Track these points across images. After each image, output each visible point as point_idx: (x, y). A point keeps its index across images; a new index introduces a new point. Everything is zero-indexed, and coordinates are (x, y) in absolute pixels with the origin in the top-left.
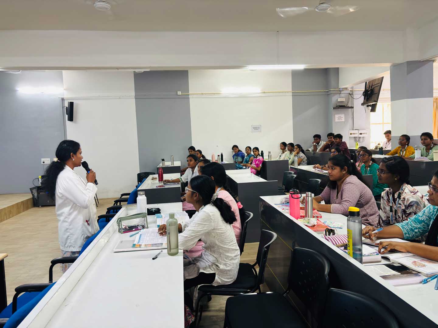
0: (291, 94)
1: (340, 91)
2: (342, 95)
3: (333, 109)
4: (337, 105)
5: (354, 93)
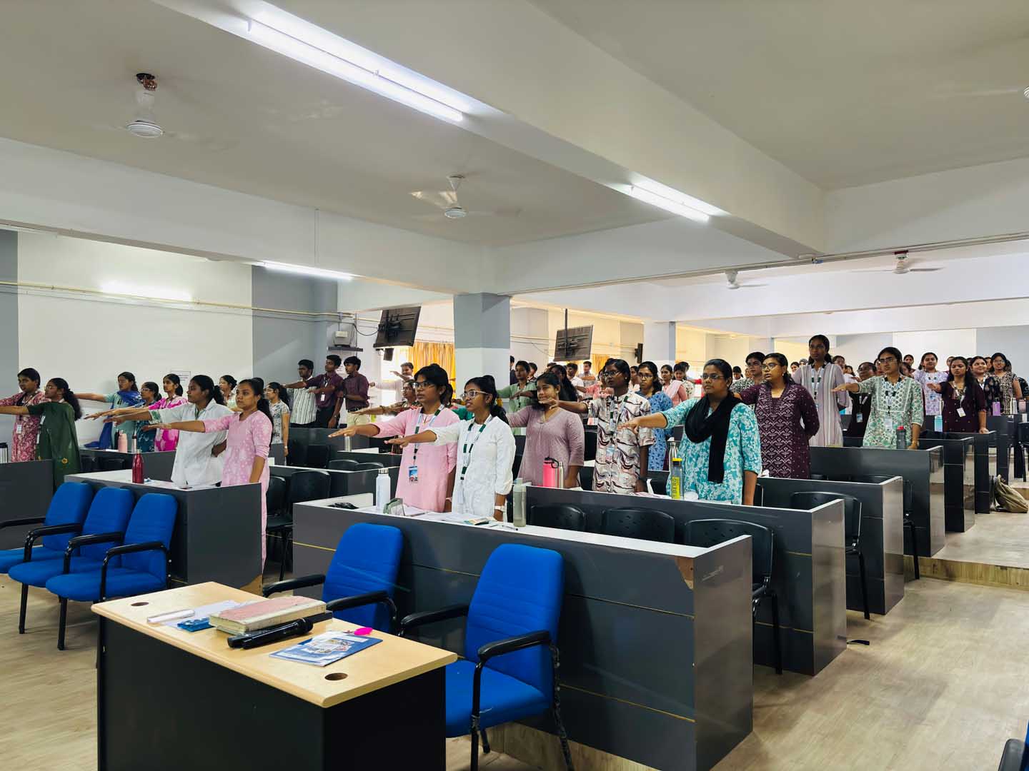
0: (251, 312)
2: (343, 325)
3: (327, 348)
4: (336, 344)
5: (358, 324)
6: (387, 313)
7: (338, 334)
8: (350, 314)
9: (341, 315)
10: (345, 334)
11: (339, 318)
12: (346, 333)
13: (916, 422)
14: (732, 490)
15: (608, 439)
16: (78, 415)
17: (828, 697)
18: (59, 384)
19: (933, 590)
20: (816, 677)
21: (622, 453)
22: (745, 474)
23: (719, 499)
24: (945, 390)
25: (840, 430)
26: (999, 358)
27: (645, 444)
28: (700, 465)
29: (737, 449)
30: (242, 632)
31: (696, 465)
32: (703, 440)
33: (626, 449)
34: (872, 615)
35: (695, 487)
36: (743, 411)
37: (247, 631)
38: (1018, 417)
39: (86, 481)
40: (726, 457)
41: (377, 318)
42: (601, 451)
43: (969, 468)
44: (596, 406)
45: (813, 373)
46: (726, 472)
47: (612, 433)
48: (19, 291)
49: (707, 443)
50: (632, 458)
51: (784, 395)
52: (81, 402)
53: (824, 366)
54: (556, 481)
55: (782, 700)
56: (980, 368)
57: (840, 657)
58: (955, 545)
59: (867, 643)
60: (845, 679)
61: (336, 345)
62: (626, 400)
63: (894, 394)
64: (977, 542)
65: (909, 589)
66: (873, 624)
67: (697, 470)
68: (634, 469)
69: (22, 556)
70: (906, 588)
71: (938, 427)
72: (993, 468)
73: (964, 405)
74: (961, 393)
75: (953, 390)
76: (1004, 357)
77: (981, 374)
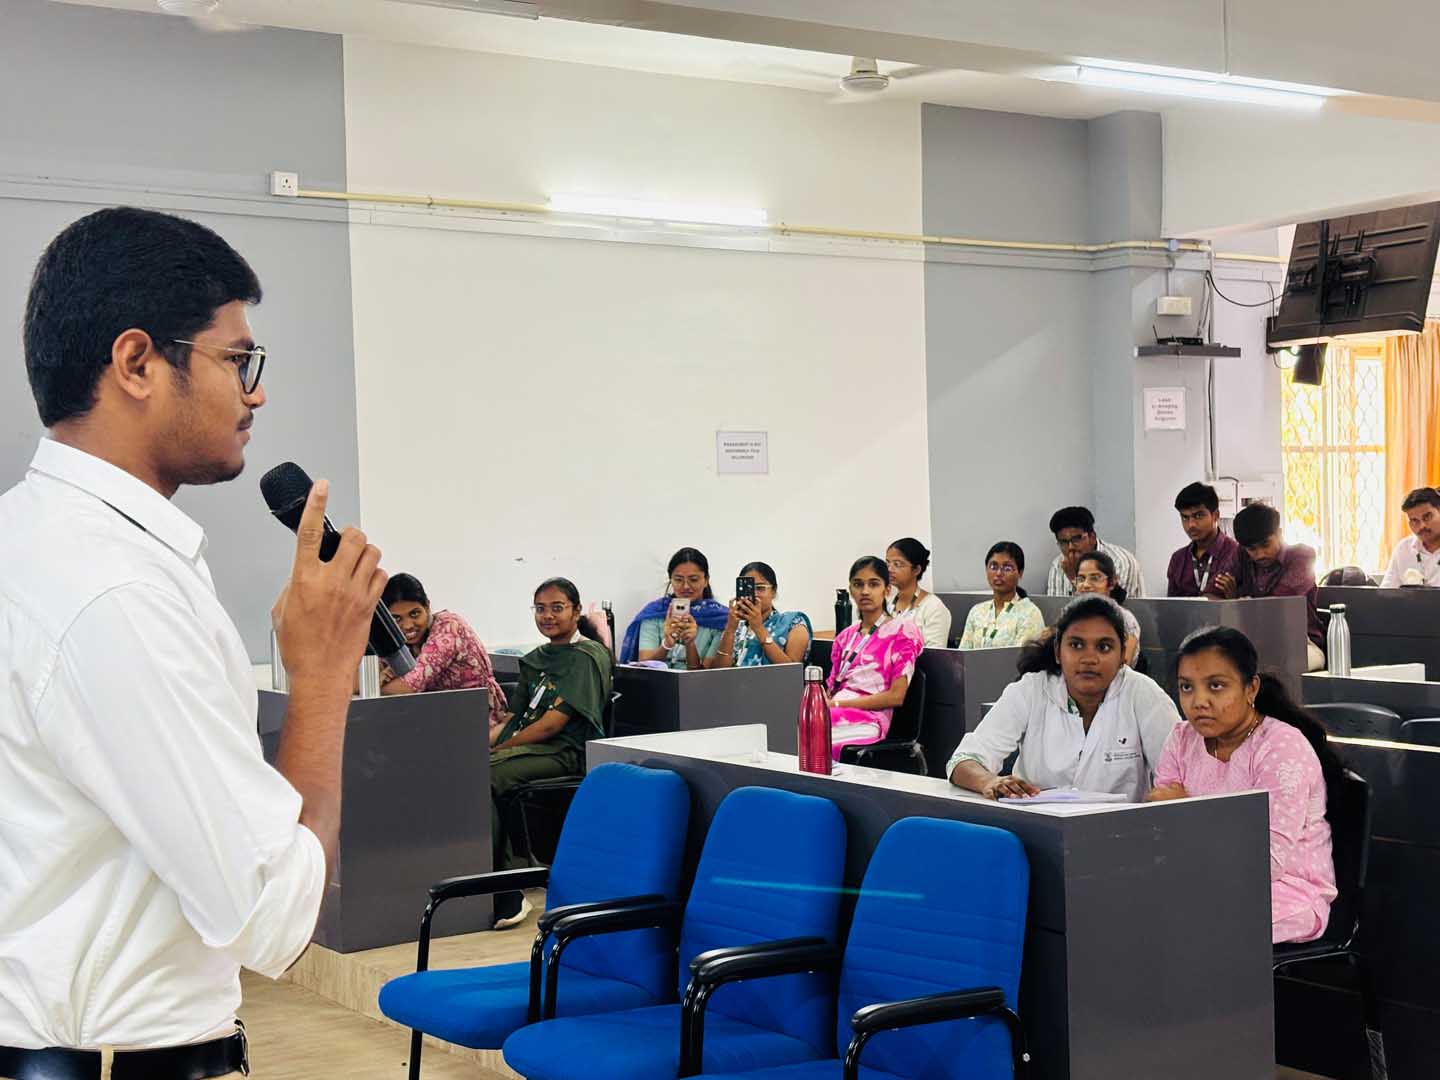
0: (921, 254)
1: (1169, 254)
2: (1178, 280)
3: (1136, 353)
4: (1160, 336)
7: (1167, 305)
8: (1195, 242)
9: (1174, 246)
10: (1182, 305)
11: (1167, 257)
12: (1188, 301)
61: (1161, 341)
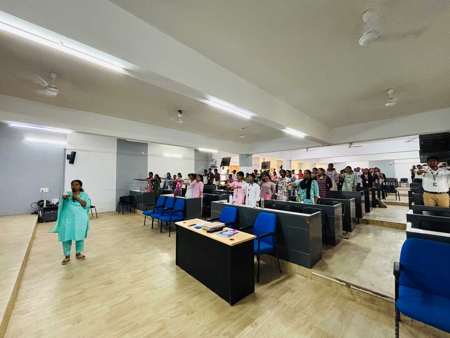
0: (194, 159)
1: (213, 160)
2: (213, 162)
5: (217, 161)
6: (223, 159)
7: (212, 164)
8: (215, 159)
10: (214, 164)
13: (356, 185)
14: (313, 201)
15: (281, 188)
16: (161, 182)
17: (340, 251)
18: (157, 175)
19: (363, 227)
20: (336, 246)
21: (284, 192)
22: (315, 197)
23: (309, 203)
24: (362, 176)
25: (336, 187)
26: (376, 169)
27: (290, 190)
28: (304, 195)
29: (313, 191)
30: (209, 229)
31: (303, 195)
32: (305, 189)
33: (285, 191)
34: (348, 232)
35: (303, 200)
36: (314, 182)
37: (210, 229)
38: (382, 183)
39: (164, 196)
40: (311, 193)
41: (221, 160)
42: (279, 191)
43: (370, 196)
44: (278, 181)
45: (329, 173)
46: (311, 196)
47: (282, 187)
48: (148, 155)
49: (306, 190)
50: (287, 193)
51: (323, 178)
52: (161, 179)
53: (332, 171)
54: (269, 198)
55: (329, 251)
56: (372, 171)
57: (342, 241)
58: (368, 215)
59: (348, 239)
60: (343, 247)
62: (285, 179)
63: (350, 178)
64: (373, 215)
65: (357, 226)
66: (349, 234)
67: (303, 196)
68: (287, 196)
69: (153, 212)
70: (356, 226)
71: (361, 186)
72: (376, 196)
73: (368, 180)
74: (367, 177)
75: (365, 177)
76: (377, 168)
77: (372, 173)
